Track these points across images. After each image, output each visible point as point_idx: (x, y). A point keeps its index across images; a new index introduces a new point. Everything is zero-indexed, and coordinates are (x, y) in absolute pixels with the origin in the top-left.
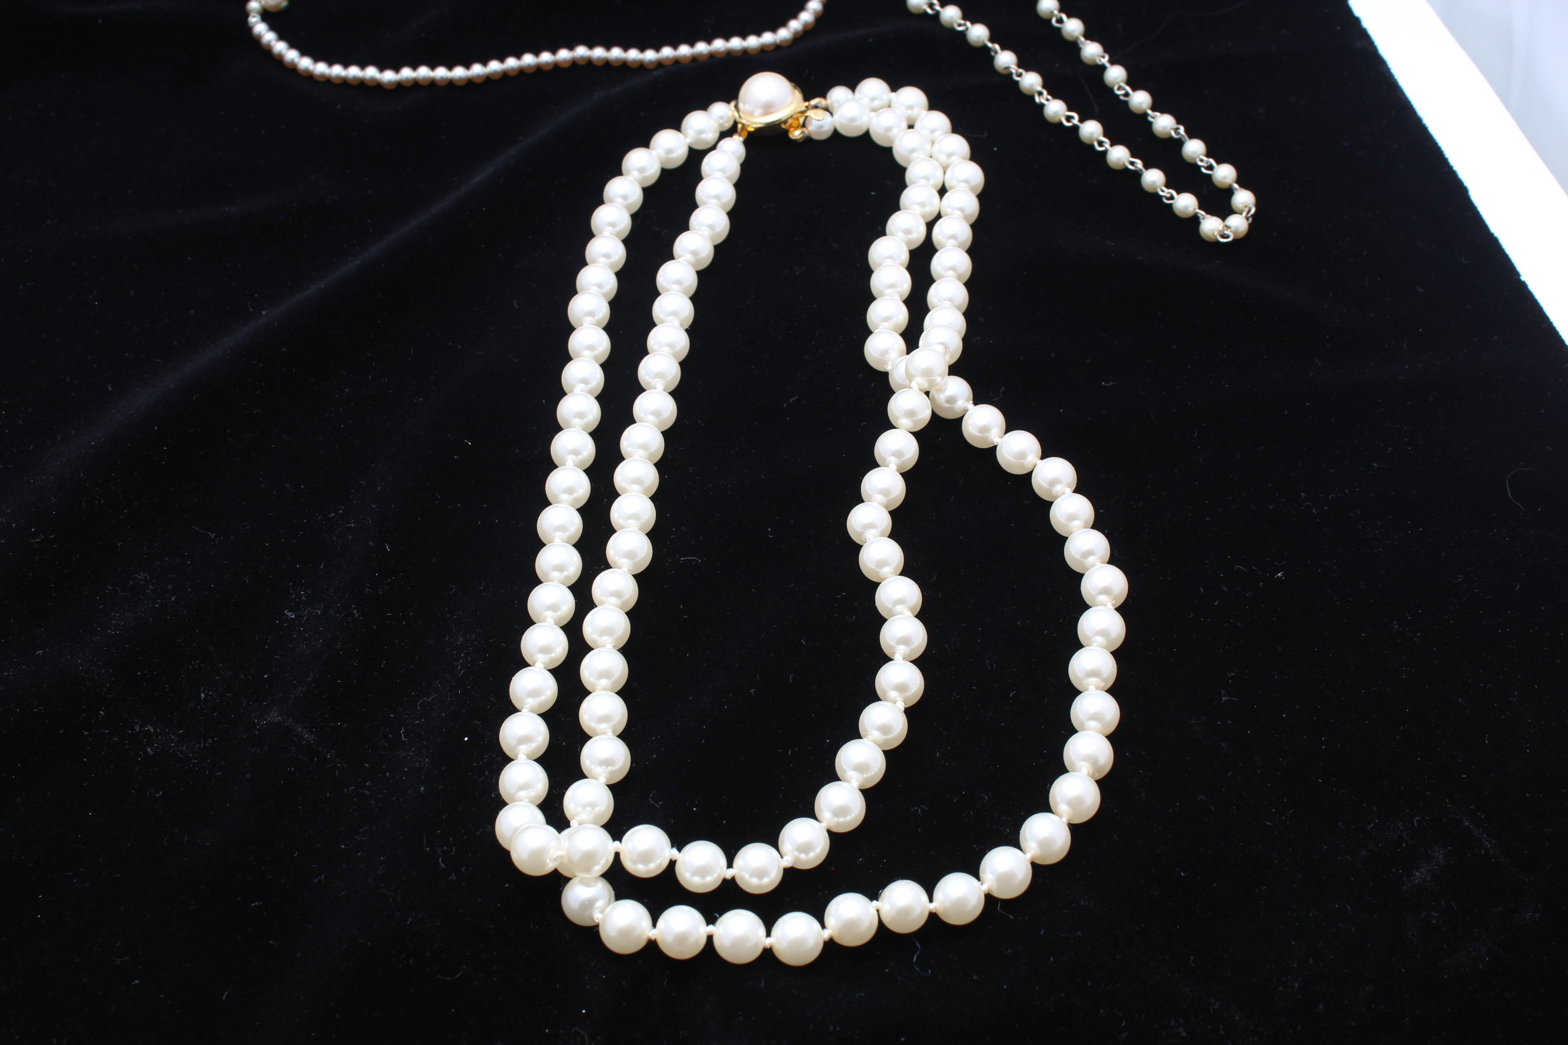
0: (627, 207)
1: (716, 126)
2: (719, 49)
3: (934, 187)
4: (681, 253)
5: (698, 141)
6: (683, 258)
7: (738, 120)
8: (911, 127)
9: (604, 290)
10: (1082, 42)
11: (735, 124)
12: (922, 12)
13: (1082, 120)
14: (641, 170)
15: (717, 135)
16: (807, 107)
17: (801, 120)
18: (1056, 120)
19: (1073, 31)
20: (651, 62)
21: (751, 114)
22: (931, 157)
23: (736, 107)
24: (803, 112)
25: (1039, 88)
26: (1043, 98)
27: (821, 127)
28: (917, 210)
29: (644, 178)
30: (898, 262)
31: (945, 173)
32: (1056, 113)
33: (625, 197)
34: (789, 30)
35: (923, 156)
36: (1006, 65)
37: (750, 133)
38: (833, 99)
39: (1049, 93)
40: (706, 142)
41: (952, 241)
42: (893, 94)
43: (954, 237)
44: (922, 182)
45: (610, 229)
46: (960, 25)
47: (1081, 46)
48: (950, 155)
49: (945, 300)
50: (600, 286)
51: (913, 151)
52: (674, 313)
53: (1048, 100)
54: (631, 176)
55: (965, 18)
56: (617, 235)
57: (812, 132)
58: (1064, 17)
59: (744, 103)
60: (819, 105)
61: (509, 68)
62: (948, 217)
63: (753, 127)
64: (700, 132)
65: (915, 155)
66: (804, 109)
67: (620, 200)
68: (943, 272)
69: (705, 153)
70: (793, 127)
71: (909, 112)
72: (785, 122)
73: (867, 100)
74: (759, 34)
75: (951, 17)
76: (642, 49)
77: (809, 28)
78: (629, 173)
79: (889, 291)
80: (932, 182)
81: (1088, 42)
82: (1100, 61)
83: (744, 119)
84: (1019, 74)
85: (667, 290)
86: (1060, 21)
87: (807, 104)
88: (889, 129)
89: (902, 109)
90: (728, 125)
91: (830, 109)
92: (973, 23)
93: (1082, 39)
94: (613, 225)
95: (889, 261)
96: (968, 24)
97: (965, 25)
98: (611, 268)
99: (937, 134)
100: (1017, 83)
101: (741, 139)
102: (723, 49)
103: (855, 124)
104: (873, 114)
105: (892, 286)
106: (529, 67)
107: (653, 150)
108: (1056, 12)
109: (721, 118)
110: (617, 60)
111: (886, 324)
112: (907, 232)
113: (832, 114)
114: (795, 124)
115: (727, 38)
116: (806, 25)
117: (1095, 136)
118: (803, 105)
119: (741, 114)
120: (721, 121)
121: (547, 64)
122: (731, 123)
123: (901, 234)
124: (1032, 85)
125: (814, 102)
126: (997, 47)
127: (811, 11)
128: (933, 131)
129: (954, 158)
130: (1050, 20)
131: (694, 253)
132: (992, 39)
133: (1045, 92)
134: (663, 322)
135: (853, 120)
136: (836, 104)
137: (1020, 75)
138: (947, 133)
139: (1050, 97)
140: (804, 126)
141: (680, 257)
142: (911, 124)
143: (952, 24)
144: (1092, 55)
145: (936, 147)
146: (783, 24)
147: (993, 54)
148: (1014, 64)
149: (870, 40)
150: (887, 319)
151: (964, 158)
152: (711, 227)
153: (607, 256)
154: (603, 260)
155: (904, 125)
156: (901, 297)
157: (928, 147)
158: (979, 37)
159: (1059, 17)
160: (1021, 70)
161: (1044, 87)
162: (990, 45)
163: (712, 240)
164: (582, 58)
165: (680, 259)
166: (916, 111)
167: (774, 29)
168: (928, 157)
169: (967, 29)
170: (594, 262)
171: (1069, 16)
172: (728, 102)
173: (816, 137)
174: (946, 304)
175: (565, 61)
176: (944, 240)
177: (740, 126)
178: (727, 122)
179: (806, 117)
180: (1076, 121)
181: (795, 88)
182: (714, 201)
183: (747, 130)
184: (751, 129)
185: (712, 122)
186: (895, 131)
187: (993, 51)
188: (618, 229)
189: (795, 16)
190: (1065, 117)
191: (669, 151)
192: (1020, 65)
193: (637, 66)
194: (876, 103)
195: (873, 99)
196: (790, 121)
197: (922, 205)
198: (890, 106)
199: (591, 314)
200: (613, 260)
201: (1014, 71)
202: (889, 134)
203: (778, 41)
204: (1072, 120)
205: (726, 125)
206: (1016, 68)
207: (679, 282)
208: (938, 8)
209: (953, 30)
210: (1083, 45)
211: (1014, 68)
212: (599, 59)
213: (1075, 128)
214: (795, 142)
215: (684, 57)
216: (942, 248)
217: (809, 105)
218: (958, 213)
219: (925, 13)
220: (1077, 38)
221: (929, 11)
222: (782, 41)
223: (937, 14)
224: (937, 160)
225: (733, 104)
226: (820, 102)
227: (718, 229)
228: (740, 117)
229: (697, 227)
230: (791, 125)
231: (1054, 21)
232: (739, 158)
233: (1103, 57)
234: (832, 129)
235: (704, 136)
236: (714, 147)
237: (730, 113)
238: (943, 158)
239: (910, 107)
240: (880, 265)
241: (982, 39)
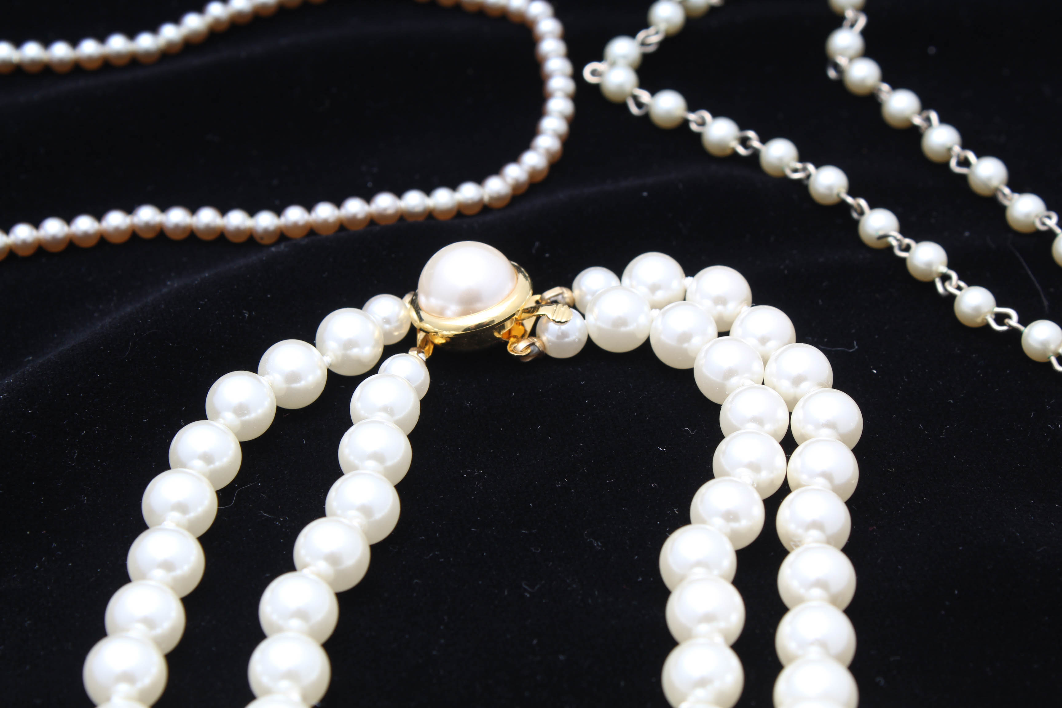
0: (212, 477)
1: (377, 334)
2: (385, 209)
3: (774, 435)
4: (308, 559)
5: (346, 359)
6: (312, 568)
7: (417, 324)
8: (723, 334)
9: (159, 631)
10: (1004, 195)
11: (413, 331)
12: (728, 152)
13: (1025, 320)
14: (240, 410)
15: (380, 350)
16: (537, 302)
17: (529, 325)
18: (979, 321)
19: (989, 179)
20: (267, 232)
21: (441, 313)
22: (763, 383)
23: (414, 303)
24: (530, 311)
25: (943, 269)
26: (951, 284)
27: (564, 335)
28: (746, 476)
29: (245, 425)
30: (716, 572)
31: (790, 414)
32: (977, 310)
33: (207, 458)
34: (504, 180)
35: (749, 383)
36: (881, 233)
37: (437, 348)
38: (584, 288)
39: (961, 278)
40: (359, 362)
41: (815, 534)
42: (690, 279)
43: (817, 525)
44: (752, 426)
45: (176, 515)
46: (796, 171)
47: (1005, 202)
48: (797, 381)
49: (812, 643)
50: (149, 623)
51: (730, 373)
52: (291, 675)
53: (959, 288)
54: (221, 421)
55: (802, 158)
56: (190, 528)
57: (547, 345)
58: (971, 156)
59: (428, 295)
60: (560, 298)
61: (19, 242)
62: (803, 488)
63: (442, 337)
64: (349, 344)
65: (734, 380)
66: (533, 304)
67: (198, 464)
68: (802, 591)
69: (356, 380)
70: (515, 337)
71: (720, 308)
72: (500, 326)
73: (643, 290)
74: (454, 186)
75: (780, 159)
76: (252, 212)
77: (540, 178)
78: (217, 415)
79: (703, 628)
80: (768, 427)
81: (1016, 196)
82: (1044, 224)
83: (427, 323)
84: (904, 247)
85: (279, 630)
86: (965, 163)
87: (538, 297)
88: (686, 337)
89: (708, 303)
90: (400, 334)
91: (578, 306)
92: (818, 165)
93: (1007, 191)
94: (182, 508)
95: (699, 572)
96: (811, 167)
97: (804, 169)
98: (173, 588)
99: (772, 344)
100: (903, 261)
101: (423, 357)
102: (391, 211)
103: (623, 329)
104: (656, 312)
105: (709, 618)
106: (55, 240)
107: (263, 375)
108: (957, 149)
109: (387, 321)
110: (209, 229)
111: (700, 693)
112: (730, 516)
113: (583, 316)
114: (518, 331)
115: (399, 193)
116: (533, 173)
117: (1052, 347)
118: (532, 300)
119: (422, 314)
120: (387, 327)
121: (86, 236)
122: (405, 331)
123: (718, 521)
124: (929, 264)
125: (549, 294)
126: (863, 203)
127: (542, 151)
128: (764, 341)
129: (804, 386)
130: (946, 164)
131: (333, 559)
132: (852, 192)
133: (954, 275)
134: (268, 692)
135: (622, 322)
136: (589, 298)
137: (907, 249)
138: (790, 343)
139: (962, 284)
140: (533, 333)
141: (305, 566)
142: (724, 330)
143: (783, 171)
144: (1028, 215)
145: (772, 366)
146: (496, 170)
147: (855, 215)
148: (895, 231)
149: (645, 194)
150: (702, 683)
151: (823, 385)
152: (366, 511)
153: (168, 566)
154: (159, 574)
155: (713, 331)
156: (726, 638)
157: (757, 366)
158: (830, 188)
159: (962, 158)
160: (907, 241)
161: (950, 265)
162: (850, 200)
163: (367, 534)
164: (148, 227)
165: (305, 571)
166: (730, 308)
167: (479, 180)
168: (757, 383)
169: (809, 176)
170: (143, 576)
171: (980, 155)
172: (401, 296)
173: (554, 353)
174: (814, 652)
175: (117, 230)
176: (800, 531)
177: (420, 336)
178: (398, 328)
179: (538, 318)
180: (1014, 321)
181: (519, 271)
182: (371, 464)
183: (433, 343)
184: (439, 341)
185: (371, 326)
186: (696, 341)
187: (856, 210)
188: (192, 515)
189: (515, 158)
190: (994, 317)
191: (293, 377)
192: (905, 230)
193: (242, 239)
194: (660, 295)
195: (654, 288)
196: (509, 325)
197: (755, 467)
198: (685, 300)
199: (128, 678)
200: (179, 573)
201: (894, 243)
202: (686, 345)
203: (486, 198)
204: (1007, 321)
205: (396, 333)
206: (899, 236)
207: (302, 615)
208: (756, 143)
209: (785, 180)
210: (1010, 200)
211: (895, 238)
212: (177, 227)
213: (1015, 335)
214: (518, 359)
215: (325, 224)
216: (797, 546)
217: (542, 299)
218: (821, 481)
219: (735, 154)
220: (997, 189)
221: (741, 151)
222: (492, 199)
223: (755, 156)
224: (774, 388)
225: (408, 298)
226: (562, 294)
227: (378, 515)
228: (421, 319)
229: (339, 512)
230: (510, 331)
231: (953, 163)
232: (417, 389)
233: (1049, 217)
234: (585, 339)
235: (355, 352)
236: (374, 370)
237: (403, 313)
238: (785, 385)
239: (721, 301)
240: (682, 579)
241: (835, 191)
